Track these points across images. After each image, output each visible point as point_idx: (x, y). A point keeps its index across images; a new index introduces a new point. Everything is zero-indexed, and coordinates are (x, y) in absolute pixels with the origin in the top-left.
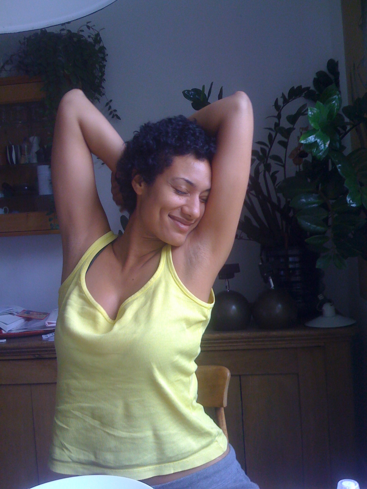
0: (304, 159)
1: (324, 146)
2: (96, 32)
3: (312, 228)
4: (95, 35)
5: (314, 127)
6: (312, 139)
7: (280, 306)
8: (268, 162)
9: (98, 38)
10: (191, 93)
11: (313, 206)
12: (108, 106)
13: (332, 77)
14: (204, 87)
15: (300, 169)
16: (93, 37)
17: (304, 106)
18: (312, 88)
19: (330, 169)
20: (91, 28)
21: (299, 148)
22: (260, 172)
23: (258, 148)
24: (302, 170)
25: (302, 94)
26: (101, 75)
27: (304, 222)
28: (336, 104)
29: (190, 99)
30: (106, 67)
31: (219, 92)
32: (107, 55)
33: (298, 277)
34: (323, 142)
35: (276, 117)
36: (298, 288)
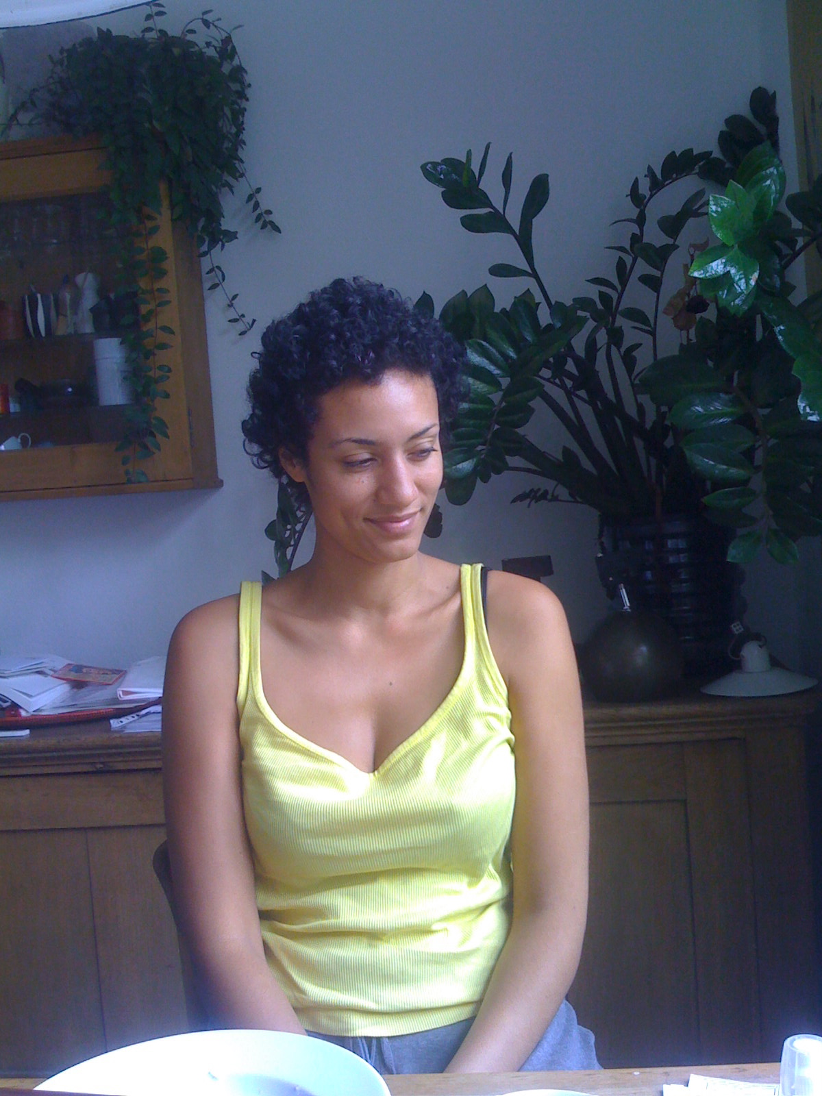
0: (698, 316)
1: (745, 283)
2: (224, 35)
3: (715, 472)
4: (222, 40)
5: (724, 241)
6: (717, 267)
7: (644, 649)
8: (617, 324)
9: (229, 48)
10: (441, 169)
11: (721, 421)
12: (252, 202)
13: (762, 129)
14: (469, 154)
15: (689, 340)
16: (216, 44)
17: (700, 194)
18: (717, 154)
19: (759, 337)
20: (211, 25)
21: (687, 292)
22: (599, 347)
23: (593, 292)
24: (694, 340)
25: (693, 169)
26: (237, 132)
27: (701, 458)
28: (773, 187)
29: (438, 182)
30: (246, 113)
31: (504, 166)
32: (249, 85)
33: (684, 585)
34: (744, 274)
35: (634, 222)
36: (685, 608)
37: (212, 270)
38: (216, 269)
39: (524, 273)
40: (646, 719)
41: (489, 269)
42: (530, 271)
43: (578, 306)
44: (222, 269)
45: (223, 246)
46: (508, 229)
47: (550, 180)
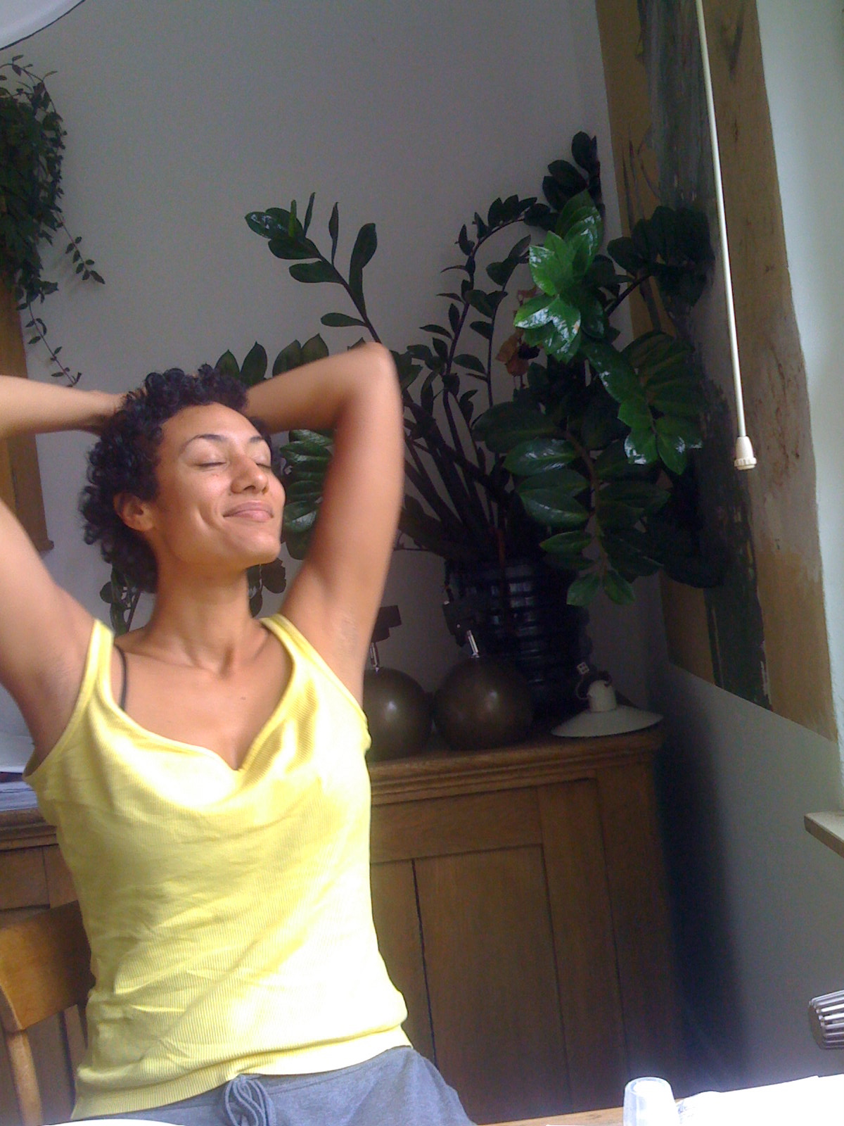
0: (530, 361)
1: (569, 331)
2: (37, 82)
3: (552, 517)
4: (34, 87)
5: (546, 292)
6: (541, 317)
7: (494, 695)
8: (453, 371)
9: (42, 95)
10: (266, 219)
11: (554, 466)
12: (72, 253)
13: (584, 174)
14: (294, 204)
15: (523, 385)
16: (28, 91)
17: (525, 242)
18: (542, 200)
19: (588, 382)
20: (23, 72)
21: (518, 338)
22: (434, 395)
23: (427, 339)
24: (527, 386)
25: (519, 215)
26: (53, 182)
27: (536, 503)
28: (591, 237)
29: (264, 232)
30: (62, 162)
31: (331, 215)
32: (65, 133)
33: (531, 628)
34: (567, 323)
35: (464, 269)
36: (533, 651)
37: (32, 323)
38: (37, 322)
39: (356, 322)
40: (498, 766)
41: (322, 319)
42: (363, 320)
43: (412, 353)
44: (44, 322)
45: (43, 298)
46: (339, 279)
47: (377, 230)
